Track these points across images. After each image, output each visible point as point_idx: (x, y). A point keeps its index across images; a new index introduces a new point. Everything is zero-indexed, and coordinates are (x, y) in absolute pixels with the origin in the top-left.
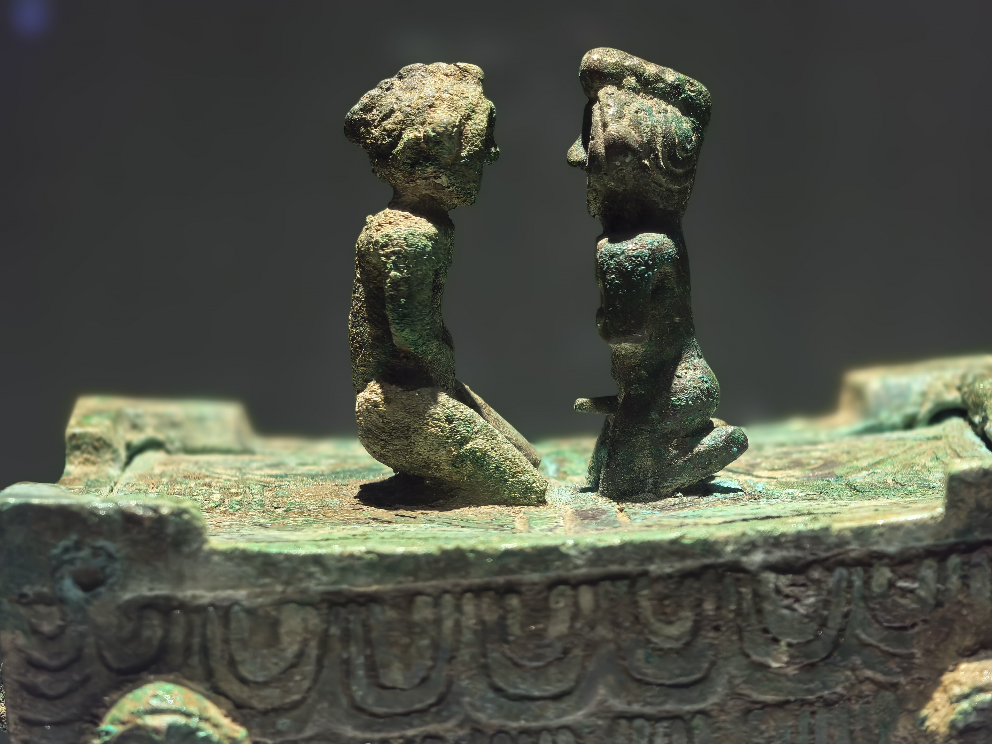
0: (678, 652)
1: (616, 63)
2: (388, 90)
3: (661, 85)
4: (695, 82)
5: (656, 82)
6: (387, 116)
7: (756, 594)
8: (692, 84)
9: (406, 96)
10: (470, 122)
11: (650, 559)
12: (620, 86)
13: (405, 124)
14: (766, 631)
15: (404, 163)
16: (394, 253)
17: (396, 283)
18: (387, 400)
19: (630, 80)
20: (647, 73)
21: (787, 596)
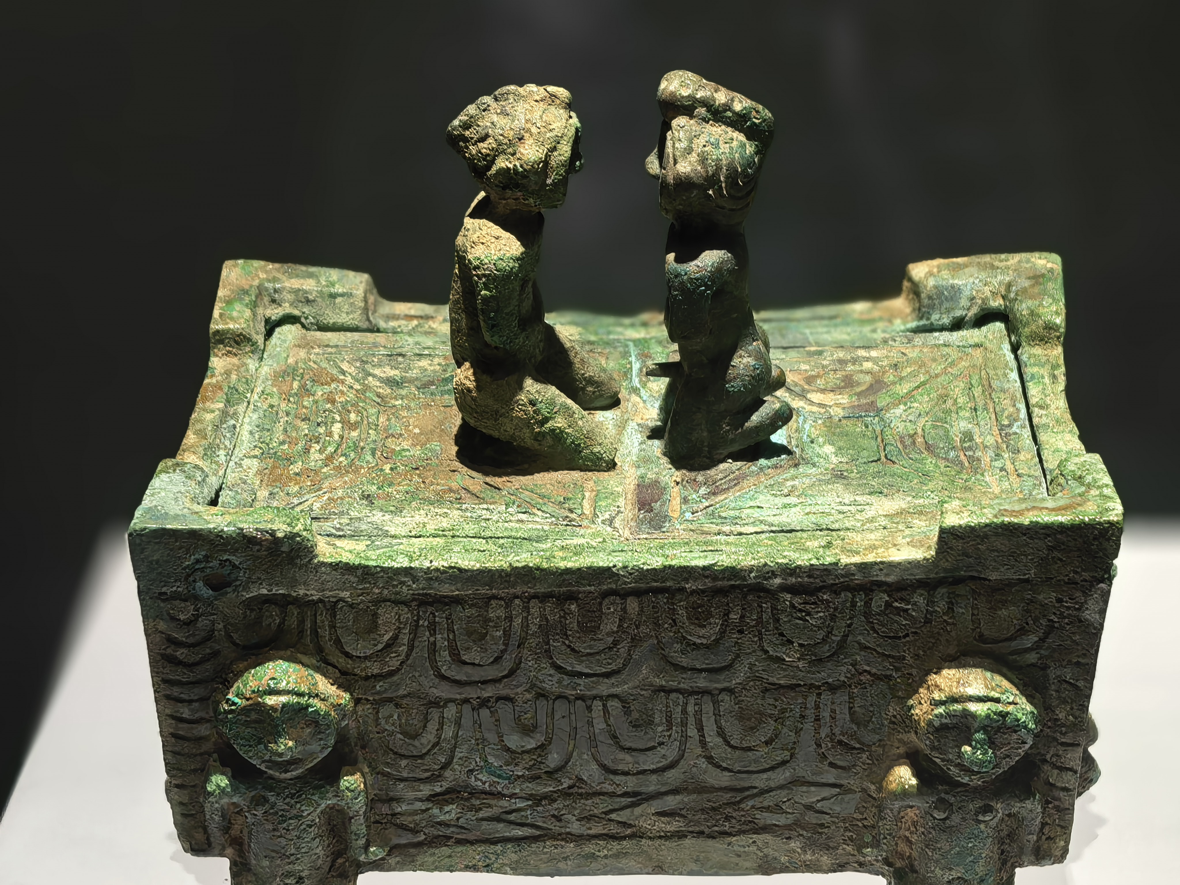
0: (707, 647)
1: (689, 96)
2: (484, 110)
3: (729, 114)
4: (760, 107)
5: (725, 111)
6: (483, 139)
7: (774, 608)
8: (757, 112)
9: (501, 121)
10: (555, 154)
11: (687, 580)
12: (691, 116)
13: (497, 152)
14: (782, 635)
15: (497, 186)
16: (484, 275)
17: (485, 299)
18: (478, 388)
19: (702, 111)
20: (717, 103)
21: (800, 611)
